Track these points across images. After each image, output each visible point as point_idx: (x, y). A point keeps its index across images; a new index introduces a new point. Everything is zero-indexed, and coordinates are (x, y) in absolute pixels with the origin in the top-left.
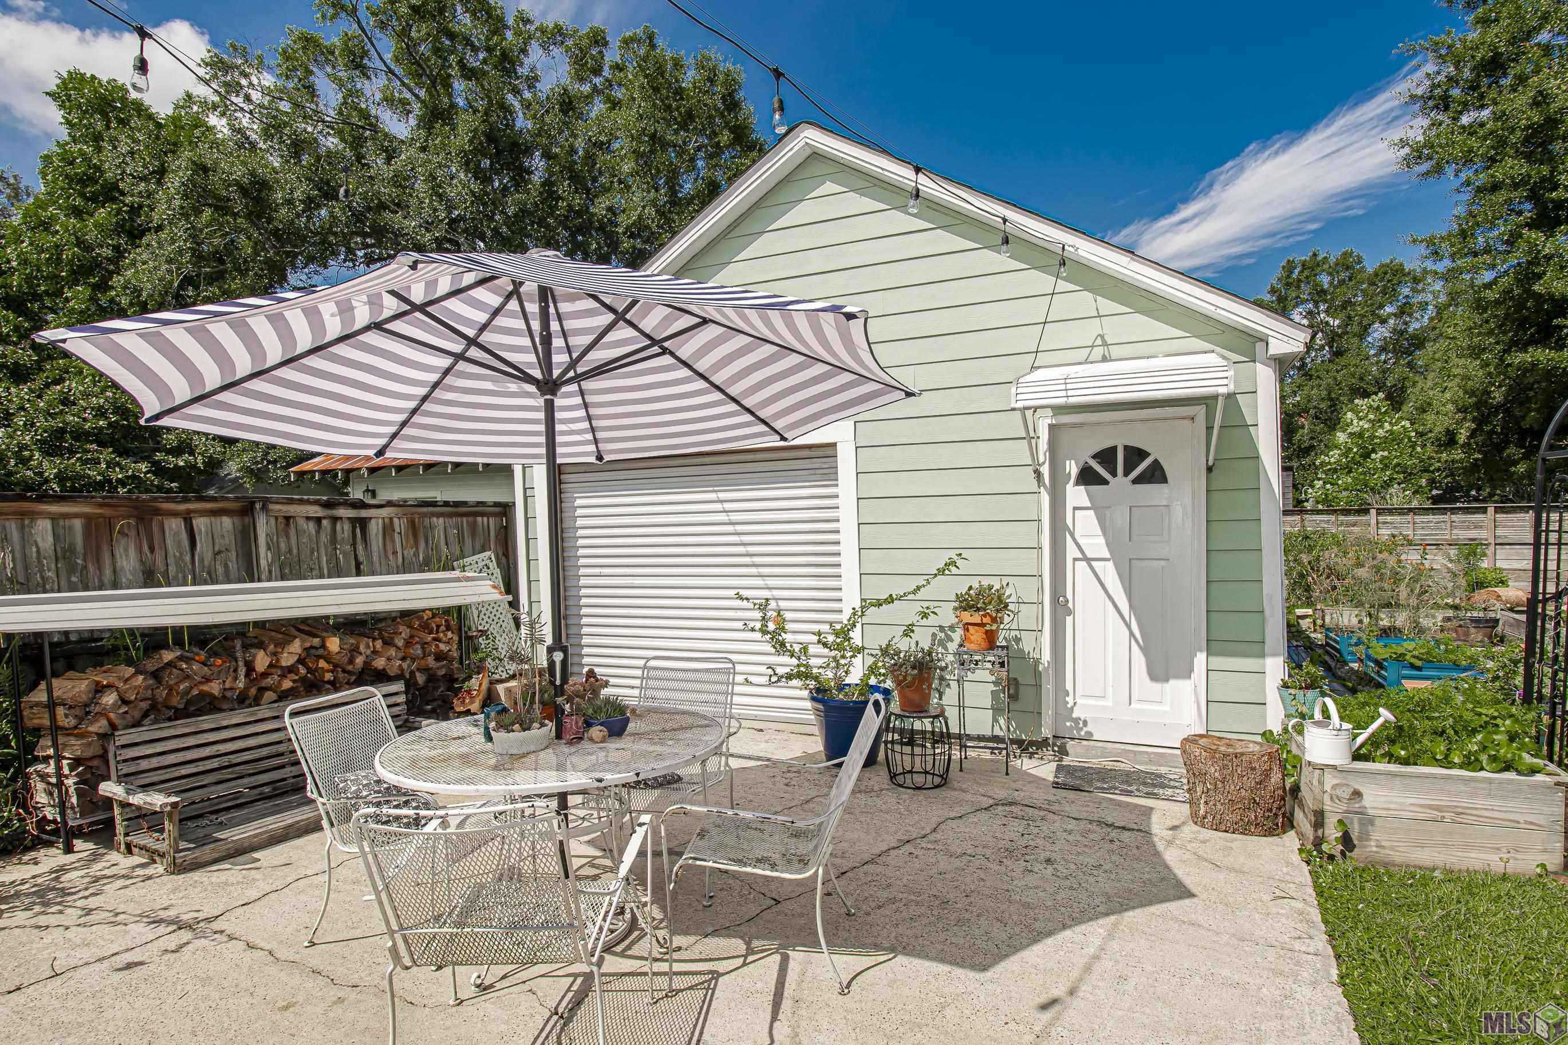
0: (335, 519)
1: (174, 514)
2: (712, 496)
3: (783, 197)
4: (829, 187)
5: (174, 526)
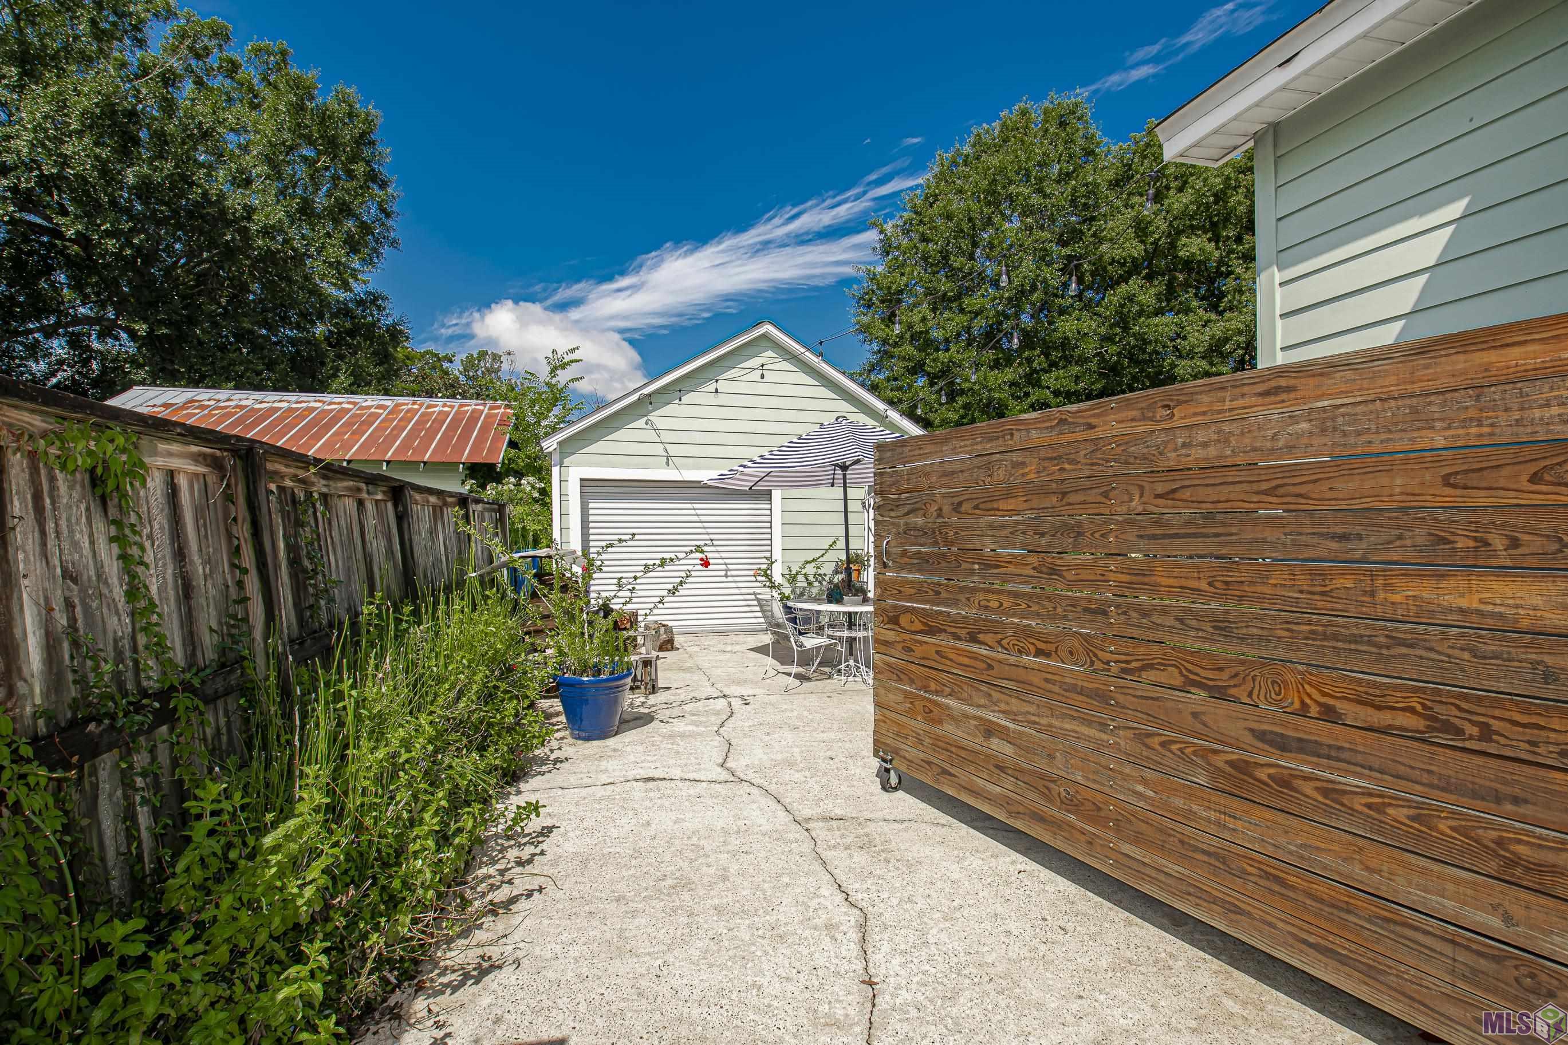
2: (689, 506)
3: (750, 351)
4: (769, 353)
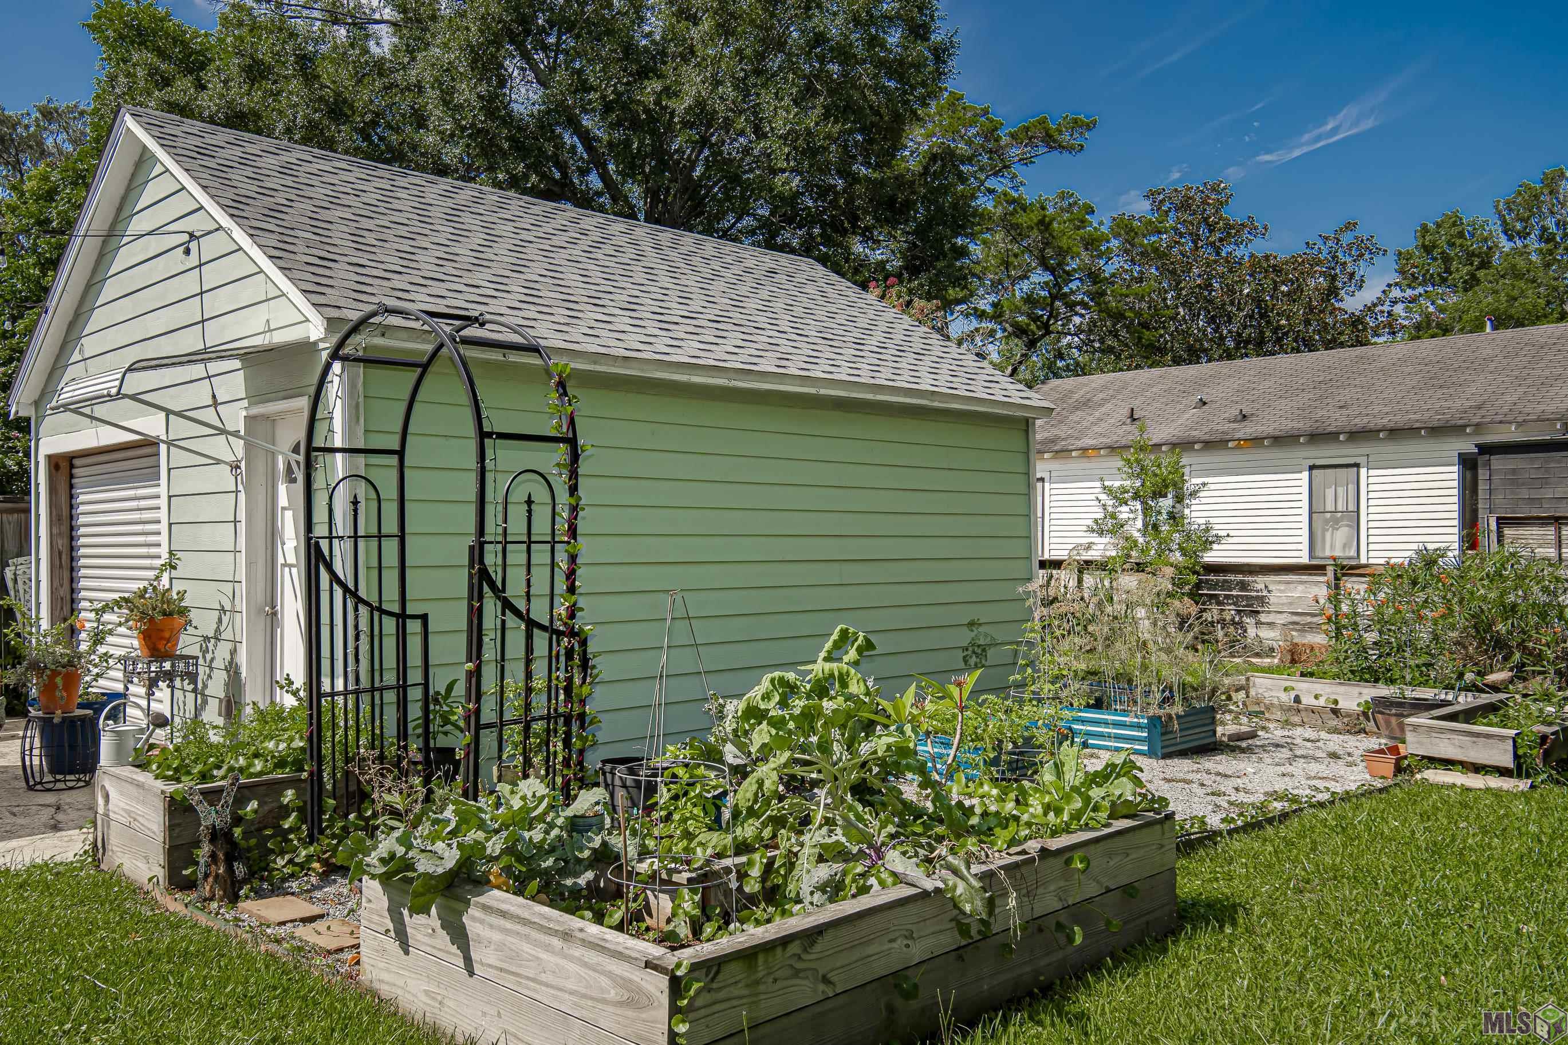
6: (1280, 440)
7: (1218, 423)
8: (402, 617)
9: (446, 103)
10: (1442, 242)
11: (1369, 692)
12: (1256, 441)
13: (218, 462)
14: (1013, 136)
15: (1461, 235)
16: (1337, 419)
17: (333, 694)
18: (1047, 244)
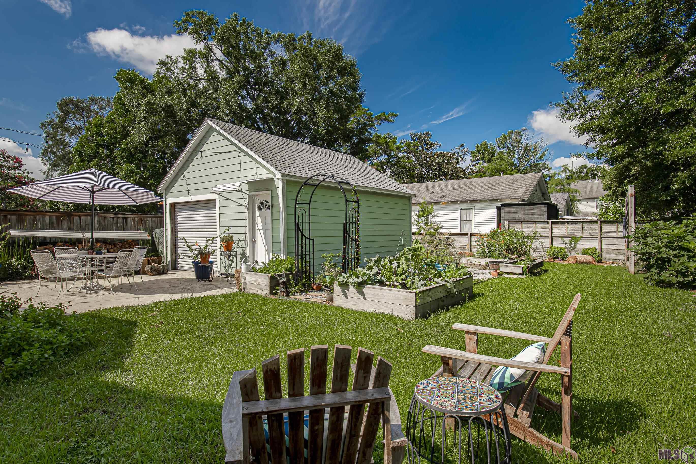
0: (118, 218)
1: (76, 216)
2: (200, 213)
4: (214, 134)
5: (76, 218)
6: (453, 202)
7: (437, 198)
8: (310, 239)
9: (227, 104)
10: (482, 149)
11: (488, 260)
12: (447, 203)
13: (242, 205)
14: (376, 117)
15: (487, 147)
16: (467, 197)
17: (302, 255)
18: (387, 148)
